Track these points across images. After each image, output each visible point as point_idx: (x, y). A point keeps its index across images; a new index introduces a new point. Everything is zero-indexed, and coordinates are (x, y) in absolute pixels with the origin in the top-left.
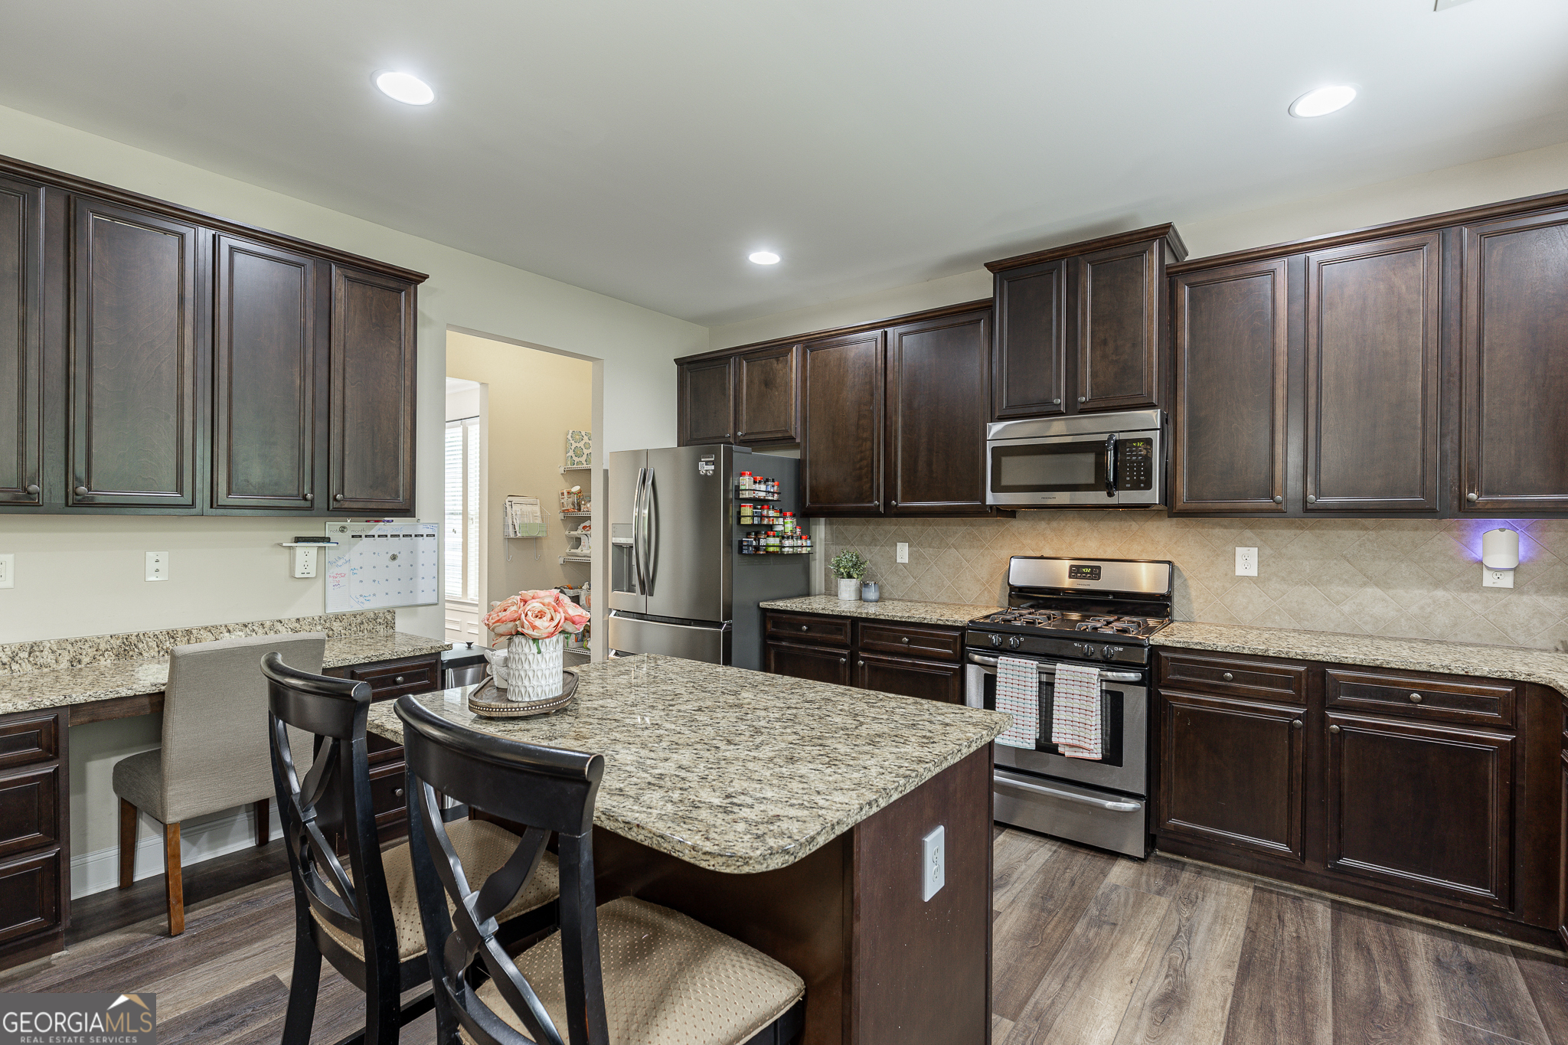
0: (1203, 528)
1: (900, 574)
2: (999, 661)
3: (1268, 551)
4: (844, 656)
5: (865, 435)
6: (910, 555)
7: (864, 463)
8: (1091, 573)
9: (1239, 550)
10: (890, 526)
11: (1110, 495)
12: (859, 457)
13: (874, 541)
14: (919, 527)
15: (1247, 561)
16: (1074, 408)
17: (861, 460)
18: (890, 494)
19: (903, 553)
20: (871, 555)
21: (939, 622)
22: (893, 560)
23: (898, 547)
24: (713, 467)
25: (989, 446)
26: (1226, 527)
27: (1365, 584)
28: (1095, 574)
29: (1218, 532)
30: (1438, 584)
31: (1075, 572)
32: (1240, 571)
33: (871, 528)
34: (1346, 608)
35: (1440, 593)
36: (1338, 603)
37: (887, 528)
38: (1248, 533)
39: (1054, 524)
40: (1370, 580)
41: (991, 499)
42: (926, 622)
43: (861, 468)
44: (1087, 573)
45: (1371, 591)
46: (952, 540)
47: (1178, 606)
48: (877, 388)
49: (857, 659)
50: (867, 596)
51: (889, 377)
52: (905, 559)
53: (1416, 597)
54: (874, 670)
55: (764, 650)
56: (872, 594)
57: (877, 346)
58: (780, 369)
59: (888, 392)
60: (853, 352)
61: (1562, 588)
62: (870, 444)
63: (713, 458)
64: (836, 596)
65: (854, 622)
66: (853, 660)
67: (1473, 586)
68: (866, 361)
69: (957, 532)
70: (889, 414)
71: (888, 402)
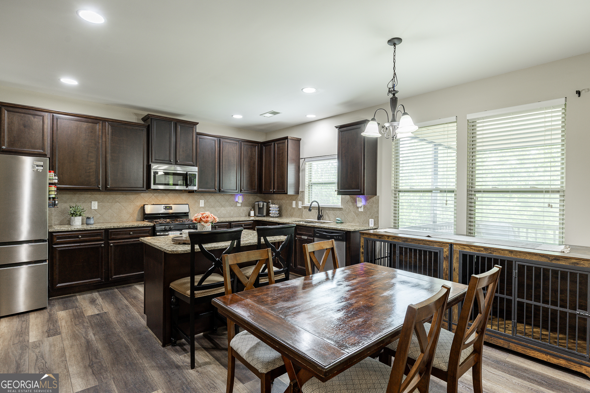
0: (193, 195)
1: (93, 213)
2: (170, 233)
3: (206, 201)
4: (102, 244)
5: (92, 160)
6: (98, 206)
7: (92, 170)
8: (170, 208)
9: (201, 201)
10: (87, 196)
11: (187, 187)
12: (88, 168)
14: (103, 195)
15: (202, 203)
16: (176, 163)
17: (90, 169)
18: (106, 183)
19: (95, 205)
20: (81, 206)
21: (144, 226)
22: (90, 208)
23: (92, 203)
24: (42, 168)
25: (152, 172)
26: (198, 195)
27: (222, 207)
29: (196, 197)
30: (232, 206)
31: (166, 208)
32: (201, 206)
34: (219, 212)
35: (232, 208)
36: (217, 211)
37: (86, 196)
38: (202, 197)
39: (155, 194)
40: (222, 206)
41: (153, 187)
42: (139, 226)
43: (89, 172)
44: (168, 208)
46: (117, 200)
47: (191, 214)
48: (99, 143)
49: (109, 244)
50: (89, 222)
51: (104, 139)
52: (96, 208)
53: (229, 209)
54: (116, 246)
55: (51, 250)
56: (92, 221)
57: (98, 127)
58: (36, 121)
59: (104, 145)
60: (85, 125)
61: (246, 206)
62: (94, 163)
63: (42, 163)
64: (69, 223)
65: (107, 230)
66: (107, 244)
67: (236, 206)
68: (93, 131)
69: (120, 197)
70: (104, 153)
71: (104, 149)
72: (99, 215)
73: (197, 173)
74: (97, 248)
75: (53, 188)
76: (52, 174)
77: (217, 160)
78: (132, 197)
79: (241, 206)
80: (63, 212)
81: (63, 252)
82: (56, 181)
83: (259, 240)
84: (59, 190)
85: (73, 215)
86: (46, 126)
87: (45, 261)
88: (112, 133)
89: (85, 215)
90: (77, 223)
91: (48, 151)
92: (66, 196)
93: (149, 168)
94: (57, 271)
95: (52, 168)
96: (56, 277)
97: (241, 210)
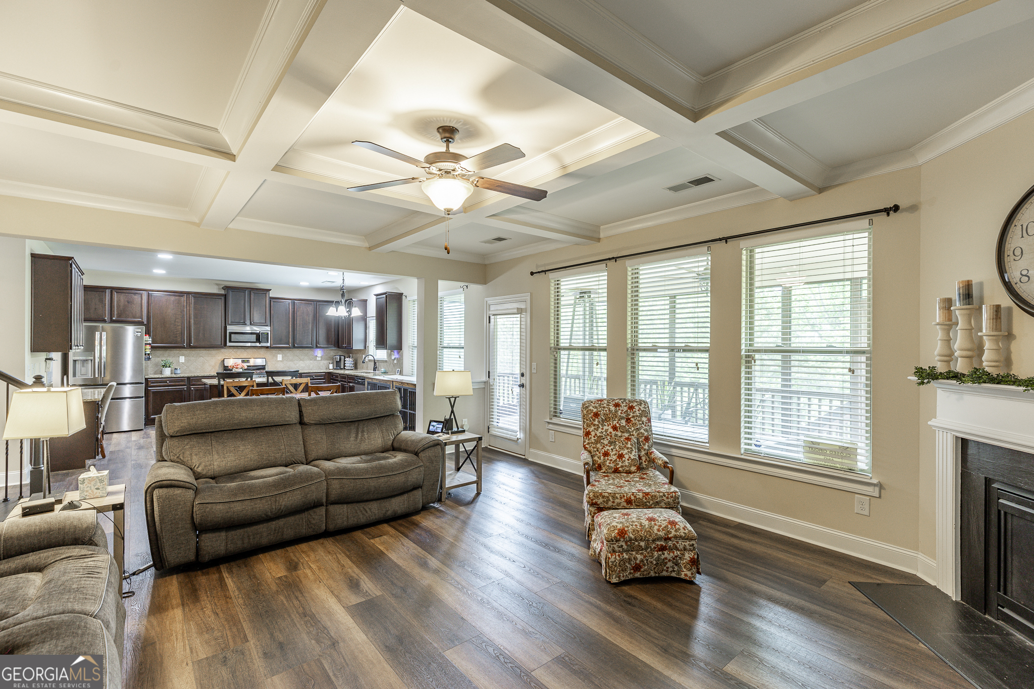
0: (271, 351)
1: (181, 365)
3: (284, 355)
4: (185, 388)
5: (178, 324)
6: (185, 359)
7: (178, 332)
9: (278, 355)
10: (176, 352)
11: (261, 344)
12: (176, 330)
13: (169, 356)
15: (280, 357)
16: (252, 324)
18: (190, 342)
19: (182, 359)
20: (170, 359)
22: (178, 361)
23: (180, 358)
24: (140, 333)
25: (228, 331)
28: (248, 361)
29: (274, 351)
30: (311, 360)
31: (243, 362)
32: (278, 359)
33: (168, 352)
34: (297, 365)
38: (280, 351)
39: (235, 350)
40: (301, 360)
41: (229, 344)
43: (176, 334)
44: (246, 362)
45: (301, 362)
46: (201, 355)
47: (266, 367)
48: (184, 311)
49: (190, 388)
50: (176, 372)
51: (188, 308)
52: (184, 361)
53: (308, 362)
54: (196, 390)
55: (147, 391)
56: (179, 372)
57: (184, 299)
58: (137, 298)
59: (188, 313)
60: (173, 298)
61: (327, 360)
62: (180, 327)
63: (140, 330)
64: (161, 373)
65: (188, 378)
66: (189, 388)
67: (316, 360)
68: (179, 302)
69: (203, 352)
70: (188, 319)
71: (188, 316)
72: (185, 367)
73: (269, 332)
74: (181, 391)
75: (148, 347)
76: (147, 337)
77: (291, 320)
78: (214, 352)
79: (321, 360)
80: (156, 365)
81: (155, 393)
82: (151, 342)
83: (268, 379)
84: (152, 348)
85: (163, 366)
86: (143, 301)
87: (142, 397)
88: (195, 302)
89: (173, 366)
90: (167, 372)
91: (145, 321)
92: (159, 352)
93: (226, 328)
94: (151, 406)
95: (148, 332)
96: (151, 410)
97: (322, 364)
